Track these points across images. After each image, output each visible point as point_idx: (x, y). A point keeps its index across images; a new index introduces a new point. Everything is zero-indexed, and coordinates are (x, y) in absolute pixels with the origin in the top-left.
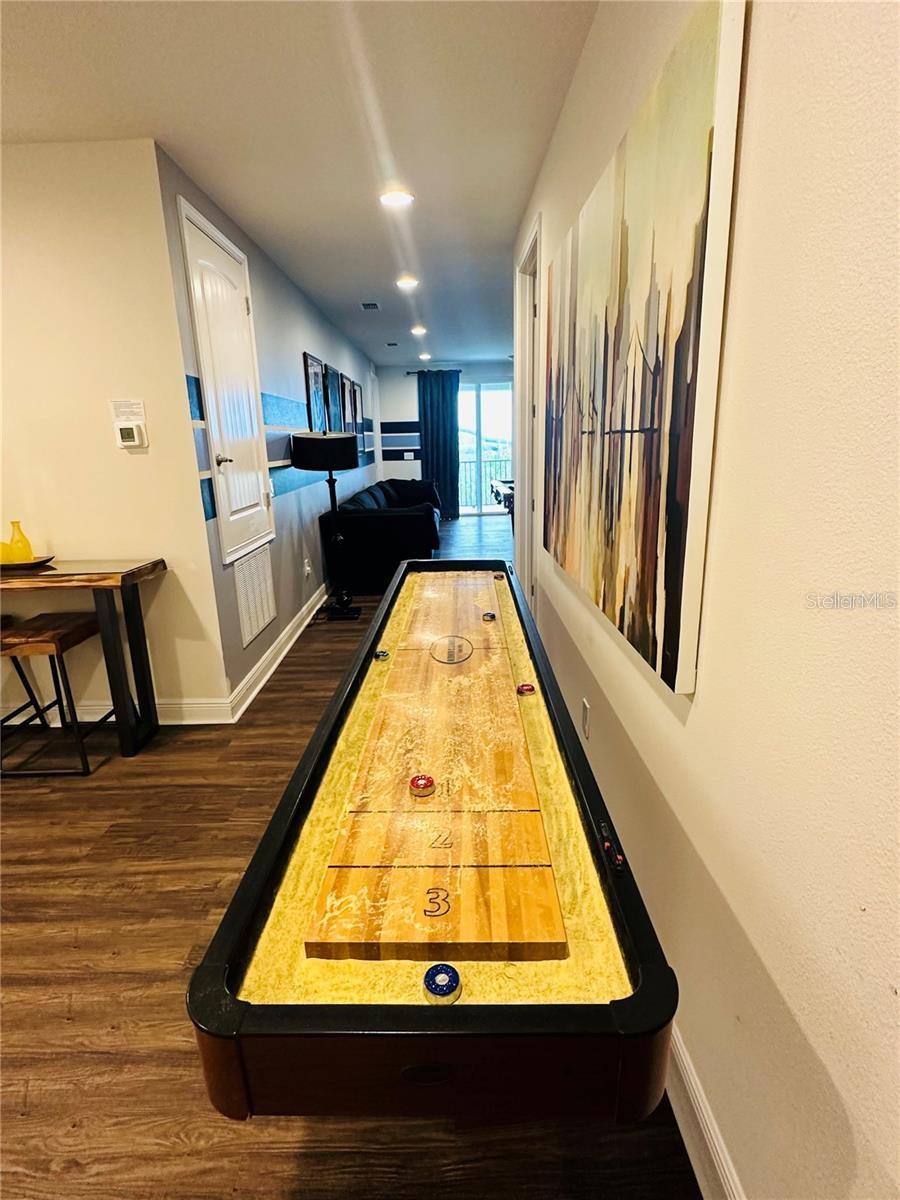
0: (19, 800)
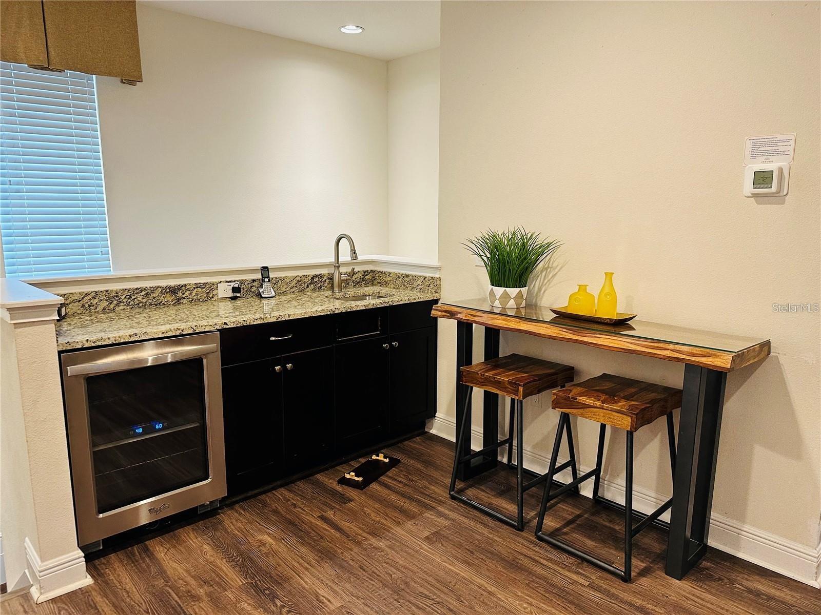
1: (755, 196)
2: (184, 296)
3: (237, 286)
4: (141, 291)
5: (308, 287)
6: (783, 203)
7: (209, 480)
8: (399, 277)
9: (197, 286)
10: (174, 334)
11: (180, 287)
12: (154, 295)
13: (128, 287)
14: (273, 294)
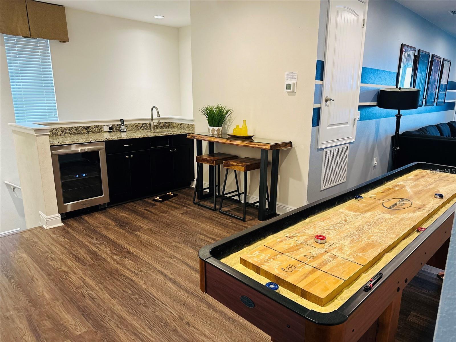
0: (222, 222)
1: (288, 92)
2: (90, 130)
3: (111, 127)
4: (74, 128)
5: (140, 128)
6: (295, 95)
7: (103, 196)
8: (179, 125)
9: (95, 127)
10: (88, 142)
11: (88, 127)
12: (79, 130)
13: (69, 127)
14: (126, 130)
